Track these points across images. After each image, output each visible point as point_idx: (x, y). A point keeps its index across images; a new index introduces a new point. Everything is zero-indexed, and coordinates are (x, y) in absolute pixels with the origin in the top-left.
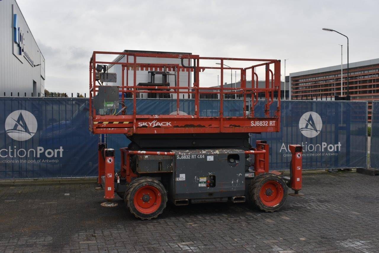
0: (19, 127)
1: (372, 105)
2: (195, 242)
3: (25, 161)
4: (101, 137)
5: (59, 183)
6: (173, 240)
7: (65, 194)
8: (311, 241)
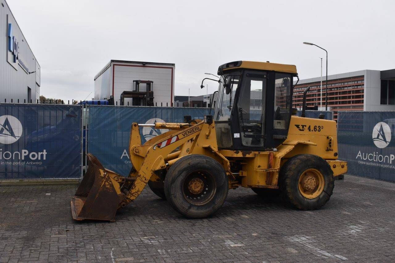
0: (5, 132)
1: (337, 115)
2: (157, 236)
3: (10, 163)
4: (82, 142)
5: (42, 184)
6: (137, 235)
7: (47, 194)
8: (261, 236)
